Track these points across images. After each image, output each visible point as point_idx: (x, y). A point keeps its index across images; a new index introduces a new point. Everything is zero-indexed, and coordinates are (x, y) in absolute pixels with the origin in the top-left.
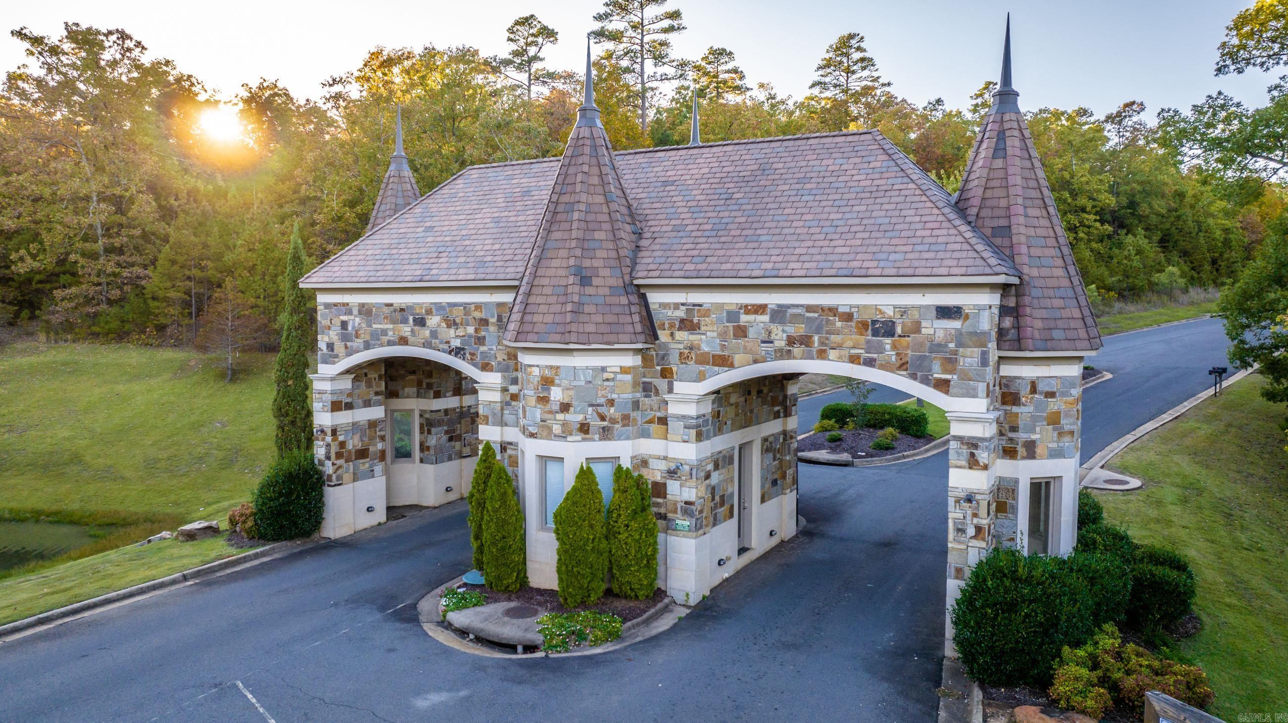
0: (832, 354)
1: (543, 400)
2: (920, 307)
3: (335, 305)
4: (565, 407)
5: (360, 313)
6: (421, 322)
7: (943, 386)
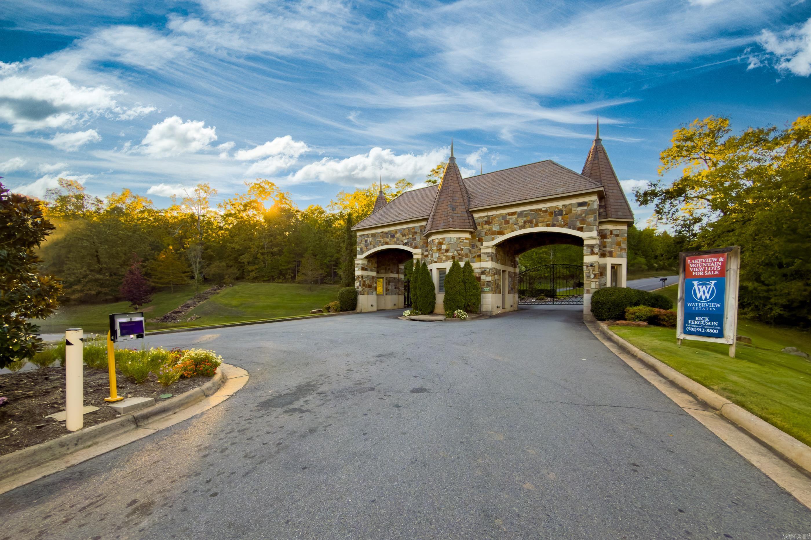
0: (540, 225)
1: (439, 250)
2: (571, 204)
3: (363, 235)
4: (447, 251)
5: (372, 236)
6: (393, 236)
7: (581, 229)
